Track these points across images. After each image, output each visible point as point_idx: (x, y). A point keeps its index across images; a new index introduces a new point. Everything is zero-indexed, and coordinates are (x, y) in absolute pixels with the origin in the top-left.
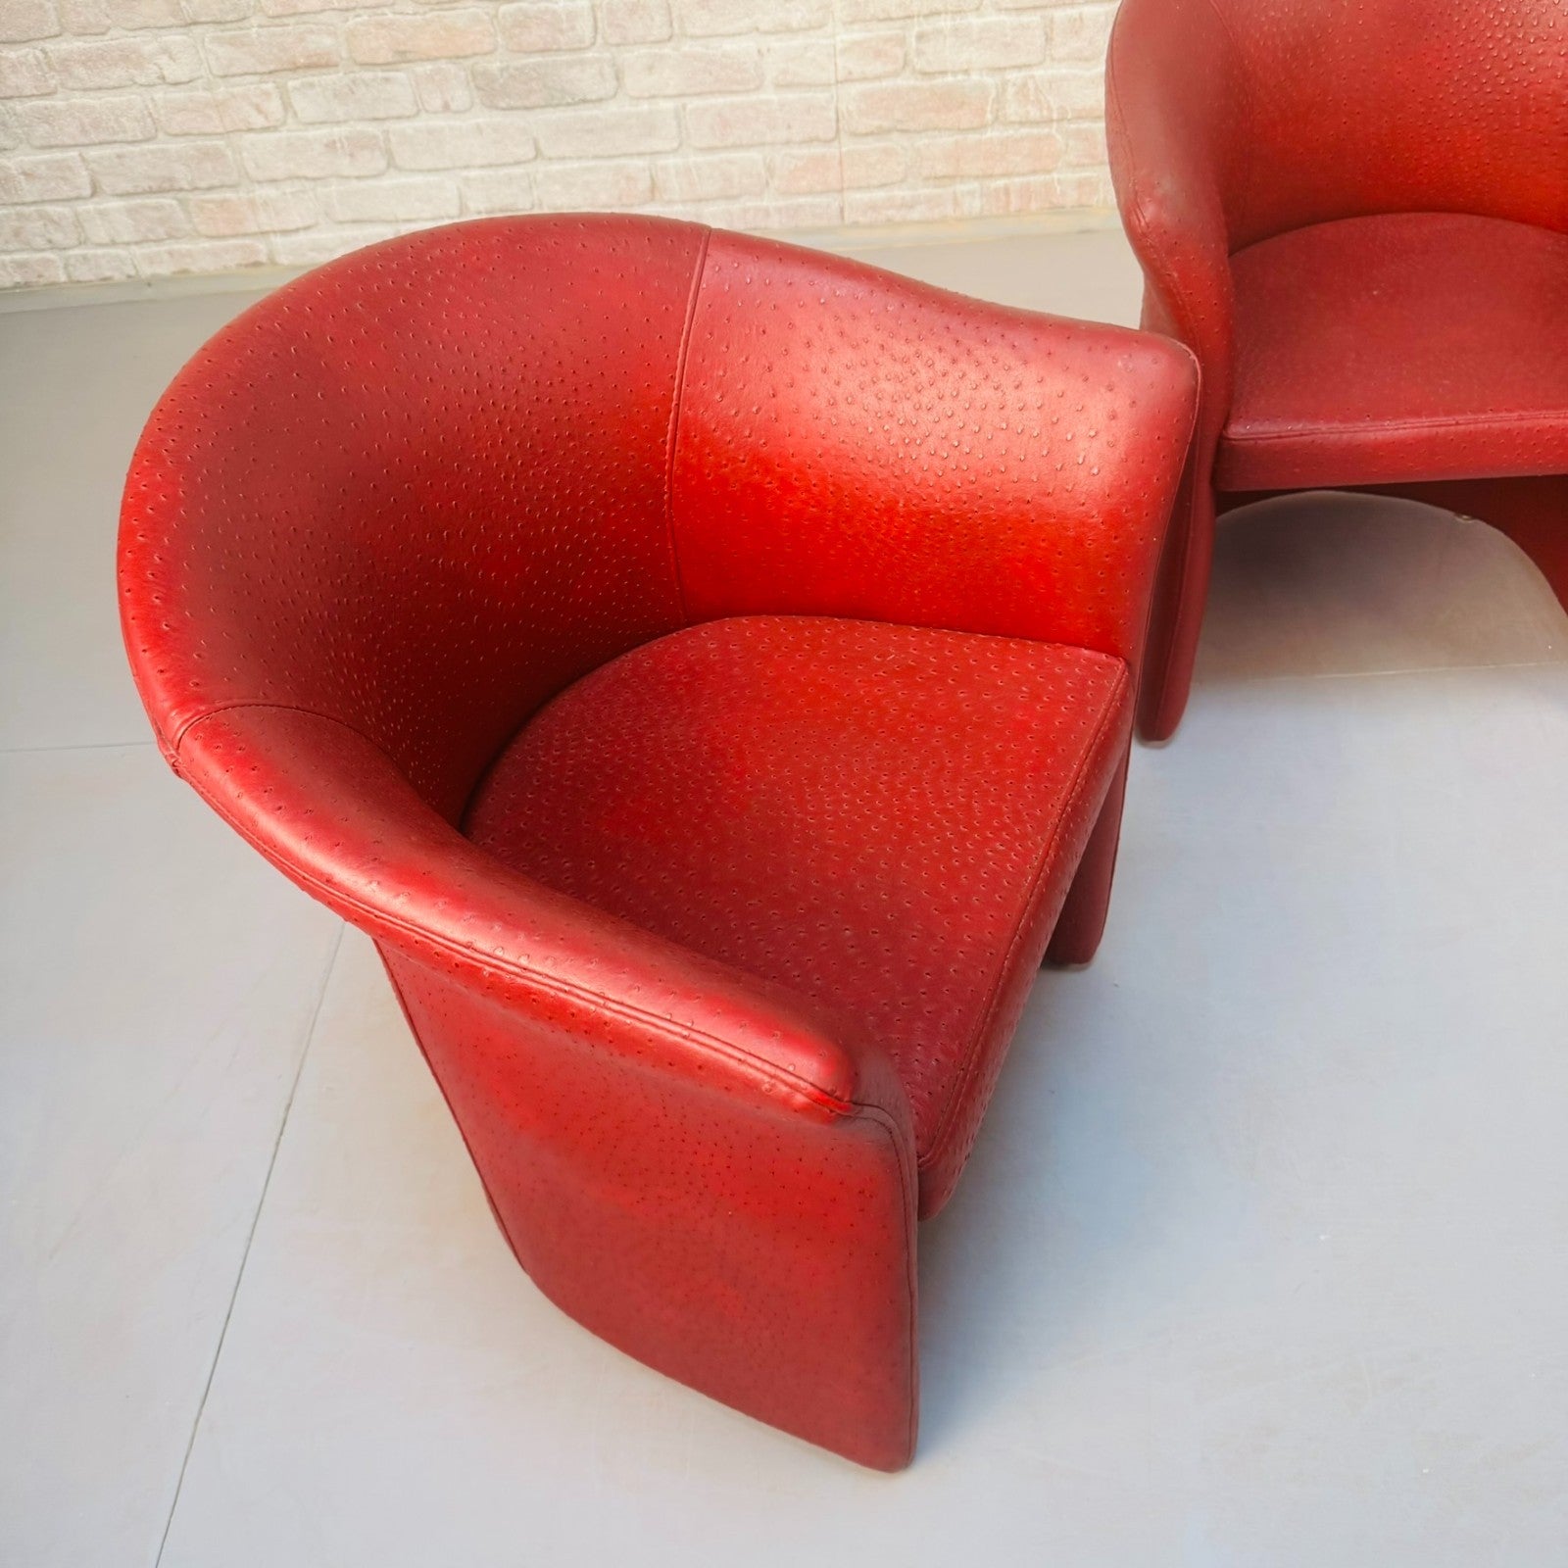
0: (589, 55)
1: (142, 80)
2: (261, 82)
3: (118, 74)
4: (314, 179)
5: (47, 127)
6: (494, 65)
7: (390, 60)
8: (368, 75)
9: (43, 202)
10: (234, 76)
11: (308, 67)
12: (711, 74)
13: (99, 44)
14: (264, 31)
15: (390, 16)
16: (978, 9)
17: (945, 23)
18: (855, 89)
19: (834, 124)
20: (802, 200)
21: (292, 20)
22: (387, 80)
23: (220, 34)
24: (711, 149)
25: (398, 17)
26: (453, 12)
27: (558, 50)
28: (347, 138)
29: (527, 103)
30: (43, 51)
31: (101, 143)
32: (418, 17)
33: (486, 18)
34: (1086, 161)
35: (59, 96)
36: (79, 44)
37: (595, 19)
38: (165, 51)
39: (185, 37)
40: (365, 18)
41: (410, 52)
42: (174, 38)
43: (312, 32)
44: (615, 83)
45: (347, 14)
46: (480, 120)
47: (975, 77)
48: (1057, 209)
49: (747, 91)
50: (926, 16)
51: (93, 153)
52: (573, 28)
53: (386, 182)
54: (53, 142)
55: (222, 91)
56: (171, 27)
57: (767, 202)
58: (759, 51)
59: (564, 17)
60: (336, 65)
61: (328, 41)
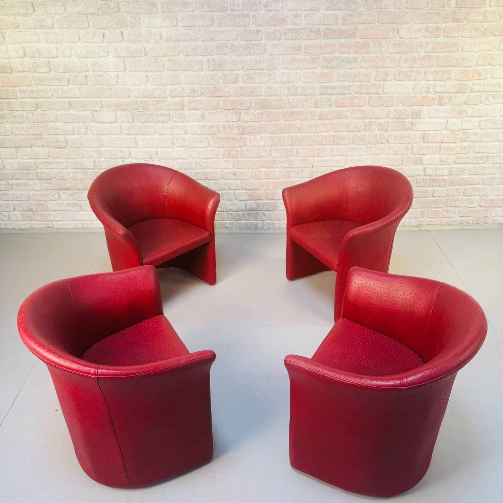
1: (29, 189)
2: (54, 191)
3: (24, 187)
4: (64, 211)
5: (6, 197)
8: (78, 192)
9: (2, 211)
10: (48, 190)
11: (65, 189)
13: (20, 182)
14: (56, 182)
15: (84, 181)
21: (62, 180)
22: (82, 193)
23: (46, 182)
25: (85, 181)
28: (72, 203)
30: (8, 182)
31: (17, 201)
32: (90, 182)
34: (232, 219)
35: (9, 191)
36: (16, 181)
38: (34, 184)
39: (39, 182)
40: (78, 181)
42: (37, 182)
43: (66, 183)
45: (74, 180)
48: (226, 228)
51: (15, 202)
53: (80, 213)
54: (7, 200)
55: (45, 192)
56: (36, 180)
60: (71, 189)
61: (70, 185)
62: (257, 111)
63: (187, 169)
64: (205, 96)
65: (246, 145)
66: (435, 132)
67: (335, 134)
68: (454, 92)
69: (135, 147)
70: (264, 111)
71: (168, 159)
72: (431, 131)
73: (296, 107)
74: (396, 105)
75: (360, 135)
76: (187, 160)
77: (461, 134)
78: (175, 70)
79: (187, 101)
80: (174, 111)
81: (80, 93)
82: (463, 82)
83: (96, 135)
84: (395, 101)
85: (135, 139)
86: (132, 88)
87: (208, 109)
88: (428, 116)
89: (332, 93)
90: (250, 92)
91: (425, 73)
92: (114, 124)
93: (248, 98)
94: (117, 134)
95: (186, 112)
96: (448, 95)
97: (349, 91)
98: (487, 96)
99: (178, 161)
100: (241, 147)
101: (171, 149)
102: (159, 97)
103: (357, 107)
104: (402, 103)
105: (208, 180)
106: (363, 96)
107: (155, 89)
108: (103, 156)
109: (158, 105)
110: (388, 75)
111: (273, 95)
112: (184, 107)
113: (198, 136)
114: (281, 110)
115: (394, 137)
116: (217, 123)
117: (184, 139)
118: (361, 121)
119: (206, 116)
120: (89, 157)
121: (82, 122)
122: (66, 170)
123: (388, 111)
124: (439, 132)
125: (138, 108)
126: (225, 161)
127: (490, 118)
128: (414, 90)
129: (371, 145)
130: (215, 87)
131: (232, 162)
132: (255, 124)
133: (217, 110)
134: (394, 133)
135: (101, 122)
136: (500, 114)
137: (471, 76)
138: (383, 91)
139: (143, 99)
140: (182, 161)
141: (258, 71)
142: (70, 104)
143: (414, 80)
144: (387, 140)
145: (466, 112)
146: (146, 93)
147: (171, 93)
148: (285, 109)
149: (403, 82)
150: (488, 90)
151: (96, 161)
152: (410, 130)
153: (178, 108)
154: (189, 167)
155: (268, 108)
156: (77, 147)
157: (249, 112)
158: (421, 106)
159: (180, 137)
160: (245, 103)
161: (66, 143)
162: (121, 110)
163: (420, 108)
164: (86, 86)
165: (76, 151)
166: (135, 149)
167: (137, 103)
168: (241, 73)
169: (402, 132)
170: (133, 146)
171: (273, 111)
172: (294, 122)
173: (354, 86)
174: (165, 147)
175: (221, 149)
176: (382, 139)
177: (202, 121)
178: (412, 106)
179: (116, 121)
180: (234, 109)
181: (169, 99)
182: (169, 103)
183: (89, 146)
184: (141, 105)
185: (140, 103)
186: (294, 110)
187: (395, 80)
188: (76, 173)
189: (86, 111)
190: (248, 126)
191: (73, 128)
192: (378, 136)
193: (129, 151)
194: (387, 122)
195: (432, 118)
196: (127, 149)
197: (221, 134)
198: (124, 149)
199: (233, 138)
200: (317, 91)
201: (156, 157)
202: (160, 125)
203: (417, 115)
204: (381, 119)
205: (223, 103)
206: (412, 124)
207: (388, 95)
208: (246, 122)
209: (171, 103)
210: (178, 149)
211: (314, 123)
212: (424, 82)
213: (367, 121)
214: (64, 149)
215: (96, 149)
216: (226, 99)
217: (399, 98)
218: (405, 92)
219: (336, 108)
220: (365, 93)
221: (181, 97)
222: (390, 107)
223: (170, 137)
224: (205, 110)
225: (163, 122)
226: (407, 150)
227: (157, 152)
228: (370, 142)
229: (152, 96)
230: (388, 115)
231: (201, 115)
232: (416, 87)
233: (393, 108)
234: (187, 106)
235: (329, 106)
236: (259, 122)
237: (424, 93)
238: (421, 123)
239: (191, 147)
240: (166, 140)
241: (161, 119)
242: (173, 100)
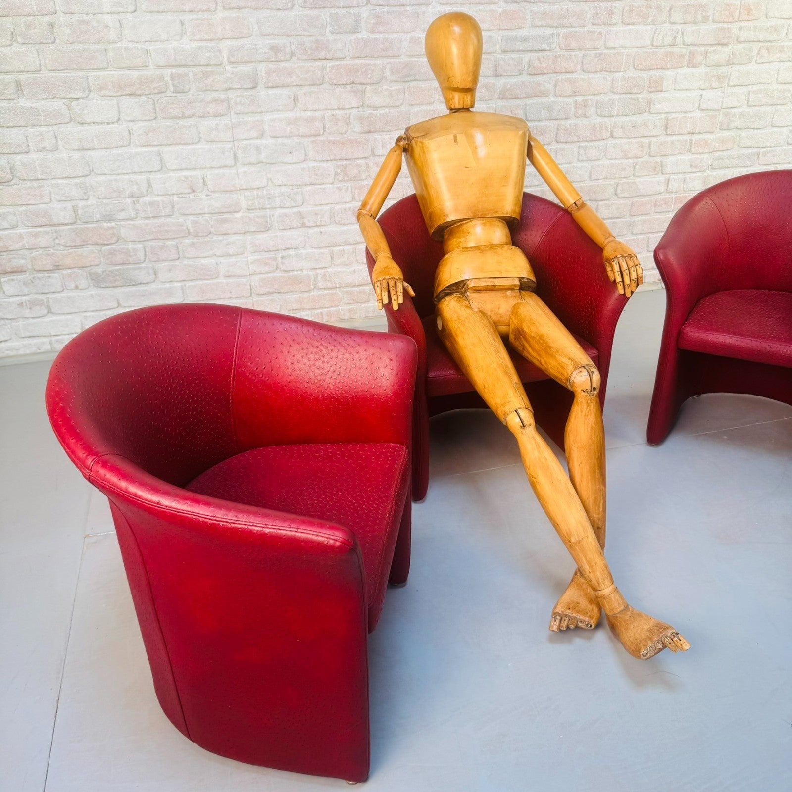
0: (143, 265)
4: (11, 319)
6: (99, 270)
7: (52, 269)
8: (40, 275)
11: (12, 272)
12: (196, 272)
15: (52, 251)
16: (304, 247)
17: (292, 252)
18: (257, 277)
19: (250, 291)
21: (5, 254)
22: (49, 277)
25: (56, 252)
26: (81, 250)
27: (129, 263)
28: (29, 301)
29: (114, 285)
32: (66, 252)
33: (97, 251)
34: (352, 302)
37: (145, 252)
40: (41, 252)
41: (61, 265)
43: (15, 258)
44: (154, 276)
45: (32, 251)
46: (93, 292)
47: (305, 272)
48: (342, 320)
49: (212, 279)
50: (284, 250)
52: (136, 255)
53: (46, 319)
58: (217, 263)
59: (132, 251)
60: (25, 271)
61: (22, 262)
62: (395, 87)
63: (266, 209)
64: (298, 59)
65: (376, 154)
66: (683, 115)
68: (711, 43)
69: (159, 171)
70: (407, 85)
71: (227, 191)
72: (678, 114)
74: (626, 69)
75: (569, 126)
76: (265, 192)
77: (721, 117)
78: (239, 8)
79: (263, 69)
80: (238, 92)
81: (40, 61)
82: (726, 25)
83: (77, 150)
84: (624, 62)
85: (160, 155)
86: (150, 47)
87: (305, 85)
88: (673, 87)
89: (523, 49)
90: (383, 50)
91: (670, 11)
92: (116, 125)
93: (379, 62)
94: (121, 146)
95: (263, 93)
96: (703, 48)
97: (550, 44)
98: (760, 49)
99: (247, 193)
100: (365, 158)
101: (233, 171)
102: (208, 65)
103: (564, 74)
104: (634, 66)
105: (306, 228)
106: (573, 53)
107: (199, 48)
108: (94, 195)
109: (206, 81)
110: (613, 13)
112: (256, 83)
113: (285, 141)
115: (623, 127)
116: (321, 112)
117: (258, 148)
118: (570, 100)
119: (300, 99)
120: (63, 199)
121: (46, 125)
122: (15, 231)
123: (613, 80)
124: (688, 115)
125: (164, 90)
126: (338, 188)
127: (762, 87)
128: (653, 40)
129: (586, 143)
130: (317, 41)
131: (350, 188)
132: (392, 110)
133: (321, 87)
134: (623, 119)
135: (89, 122)
136: (777, 79)
137: (737, 14)
138: (605, 44)
139: (174, 70)
140: (255, 192)
141: (395, 9)
142: (19, 86)
143: (653, 23)
144: (612, 133)
145: (729, 79)
146: (181, 58)
147: (232, 56)
149: (636, 27)
150: (761, 37)
151: (80, 206)
152: (646, 114)
153: (245, 86)
154: (269, 204)
155: (415, 80)
156: (38, 180)
157: (380, 89)
158: (664, 69)
159: (251, 144)
160: (373, 71)
161: (12, 173)
162: (130, 95)
163: (661, 74)
164: (52, 47)
165: (35, 188)
166: (159, 176)
167: (162, 78)
168: (365, 12)
169: (634, 118)
170: (156, 169)
173: (559, 35)
174: (220, 167)
175: (329, 164)
176: (604, 131)
177: (291, 110)
178: (650, 70)
179: (119, 119)
180: (353, 83)
181: (228, 68)
182: (228, 75)
183: (64, 176)
184: (170, 83)
185: (168, 78)
187: (624, 23)
188: (36, 235)
189: (55, 100)
190: (378, 115)
191: (27, 139)
192: (597, 126)
193: (148, 180)
194: (611, 100)
195: (679, 90)
196: (143, 177)
197: (330, 134)
198: (137, 177)
199: (351, 141)
200: (498, 47)
201: (203, 190)
202: (212, 122)
203: (656, 87)
204: (602, 95)
205: (333, 71)
206: (650, 102)
207: (612, 51)
208: (375, 108)
209: (232, 76)
210: (246, 169)
211: (494, 106)
212: (667, 26)
213: (579, 99)
214: (7, 186)
215: (77, 180)
216: (337, 63)
217: (629, 55)
218: (639, 45)
219: (529, 77)
220: (576, 48)
221: (252, 62)
222: (616, 72)
223: (230, 145)
224: (298, 88)
225: (215, 116)
226: (641, 149)
227: (203, 179)
228: (585, 137)
229: (193, 64)
230: (612, 87)
231: (290, 98)
232: (656, 35)
233: (621, 74)
234: (264, 81)
235: (518, 73)
236: (398, 106)
237: (667, 46)
238: (662, 101)
239: (272, 164)
240: (223, 153)
241: (211, 109)
242: (235, 70)
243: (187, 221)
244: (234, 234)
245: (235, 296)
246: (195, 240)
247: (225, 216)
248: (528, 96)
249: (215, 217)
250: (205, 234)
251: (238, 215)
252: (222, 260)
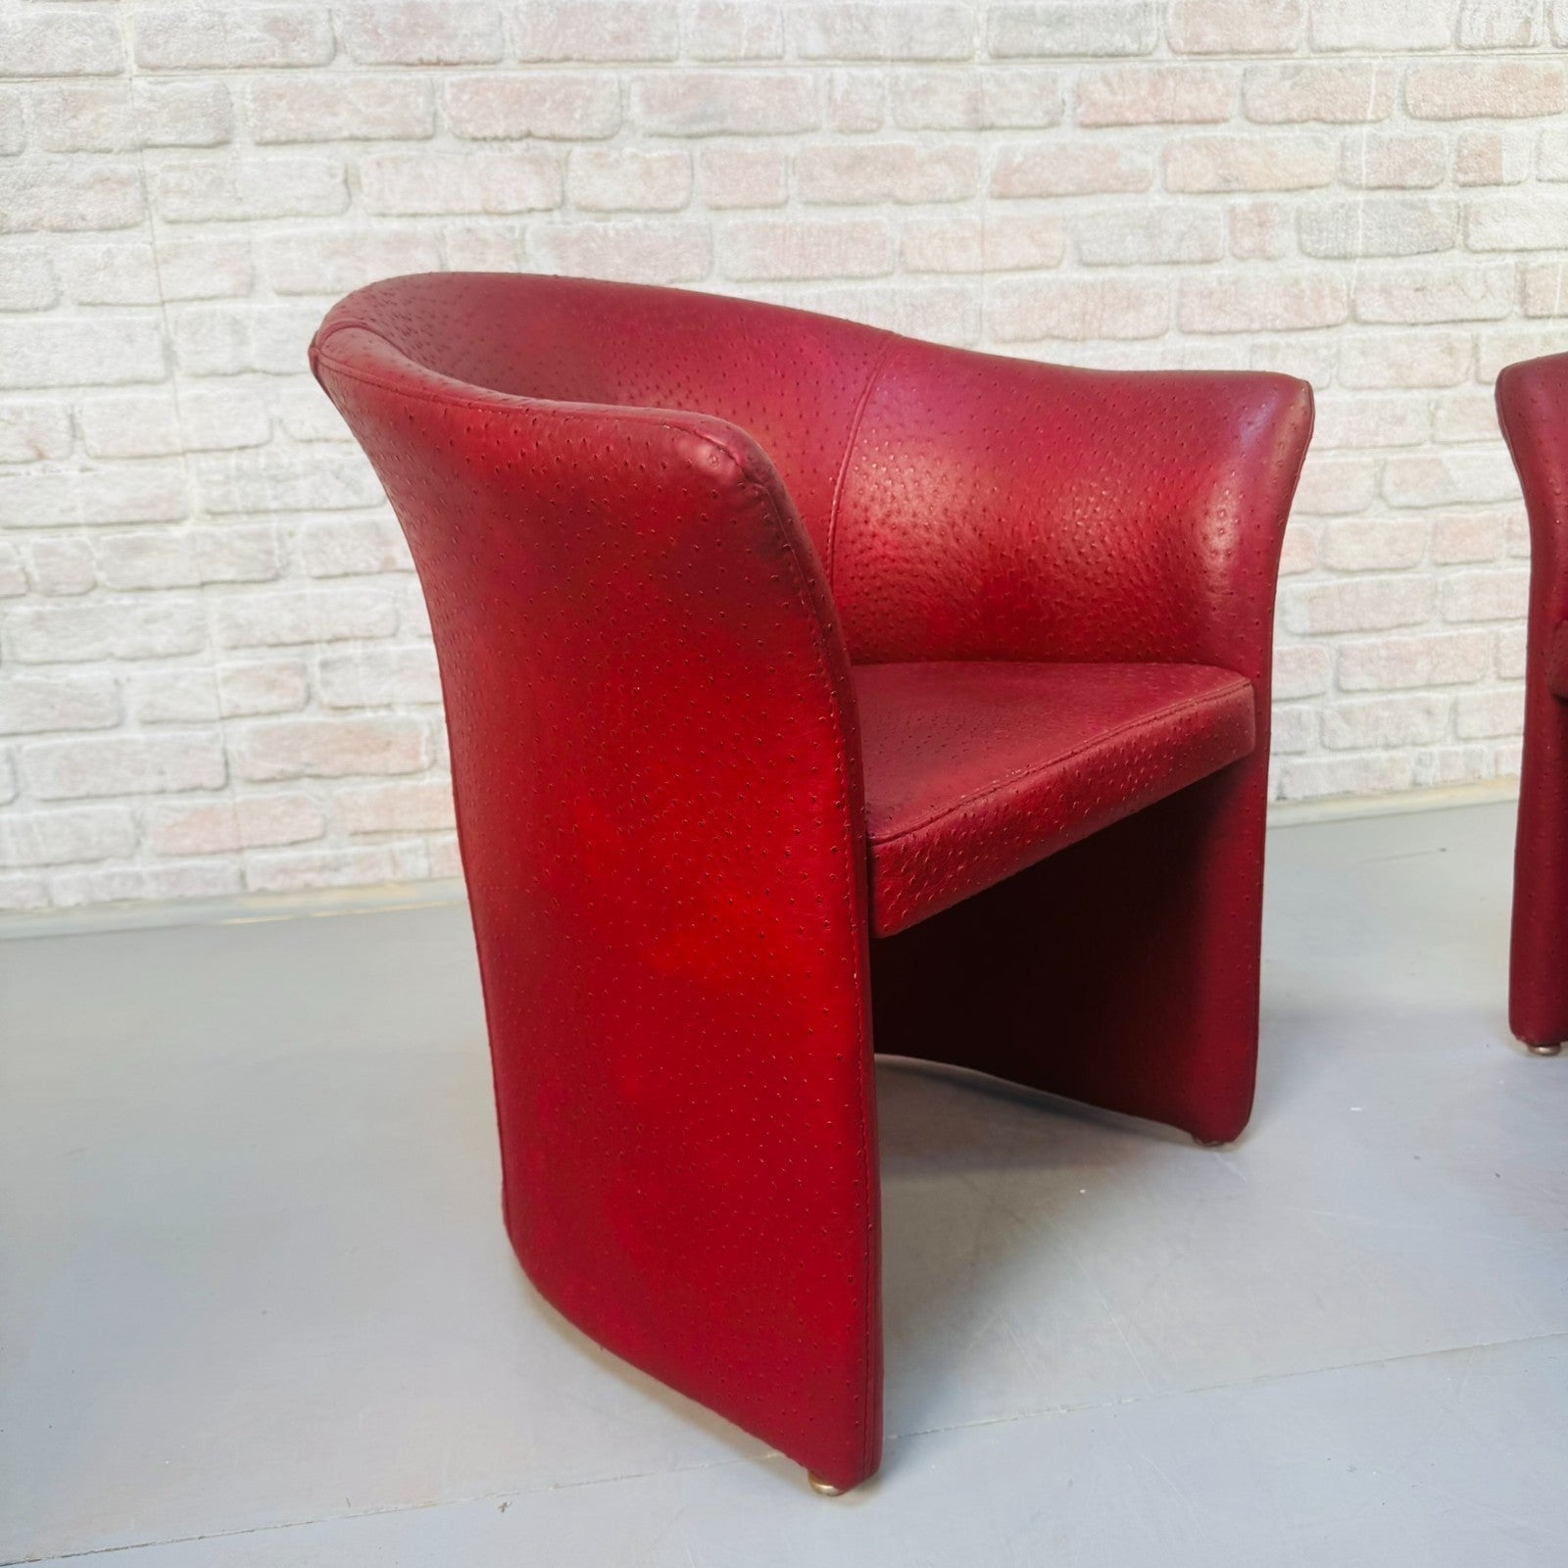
12: (53, 708)
16: (394, 635)
17: (354, 650)
18: (245, 726)
19: (221, 768)
20: (186, 863)
24: (60, 800)
47: (401, 713)
49: (104, 729)
50: (330, 642)
57: (139, 867)
58: (116, 681)
62: (660, 150)
63: (266, 511)
64: (356, 61)
67: (1088, 276)
70: (698, 147)
71: (143, 457)
72: (1555, 253)
73: (875, 126)
74: (1381, 115)
75: (1215, 284)
76: (262, 460)
79: (248, 90)
80: (174, 157)
84: (1373, 93)
87: (378, 139)
88: (1535, 172)
89: (1056, 49)
90: (617, 38)
93: (607, 74)
97: (1138, 36)
99: (207, 462)
101: (163, 395)
102: (76, 75)
103: (1186, 127)
104: (1405, 104)
105: (398, 576)
106: (1212, 65)
107: (48, 23)
109: (74, 123)
111: (742, 53)
112: (228, 131)
114: (791, 147)
115: (1385, 291)
116: (434, 224)
117: (236, 326)
118: (1215, 205)
119: (365, 181)
123: (1343, 147)
128: (1458, 29)
129: (1276, 338)
130: (411, 7)
132: (654, 221)
133: (428, 145)
134: (1383, 266)
138: (1310, 40)
140: (233, 460)
144: (1352, 307)
147: (151, 47)
148: (816, 141)
152: (1455, 252)
153: (192, 138)
154: (275, 498)
155: (722, 133)
157: (614, 155)
158: (1500, 117)
159: (214, 315)
160: (589, 100)
163: (1492, 131)
169: (1419, 264)
171: (749, 147)
172: (864, 215)
173: (1165, 11)
174: (122, 384)
176: (1328, 300)
177: (339, 214)
178: (1457, 118)
180: (529, 135)
181: (140, 84)
182: (139, 103)
186: (861, 142)
192: (1304, 284)
194: (1342, 206)
195: (1551, 181)
200: (977, 41)
201: (72, 452)
202: (93, 247)
203: (1480, 170)
204: (1313, 192)
205: (466, 97)
206: (1464, 217)
207: (1334, 62)
208: (604, 213)
209: (151, 106)
210: (203, 388)
211: (975, 217)
213: (1243, 201)
216: (478, 75)
217: (1388, 74)
218: (1417, 44)
219: (1080, 132)
220: (1219, 49)
221: (210, 67)
222: (1351, 123)
223: (150, 316)
224: (359, 147)
225: (103, 229)
226: (1449, 360)
227: (71, 417)
228: (1270, 317)
229: (31, 69)
230: (1343, 169)
231: (332, 176)
232: (1468, 13)
233: (1366, 129)
234: (251, 123)
235: (1046, 120)
236: (674, 211)
237: (1505, 47)
238: (1503, 212)
239: (278, 374)
240: (130, 339)
241: (91, 206)
242: (163, 90)
243: (23, 549)
244: (171, 588)
245: (174, 786)
246: (48, 607)
247: (141, 533)
248: (1081, 192)
249: (110, 538)
250: (78, 589)
251: (177, 532)
252: (132, 670)
